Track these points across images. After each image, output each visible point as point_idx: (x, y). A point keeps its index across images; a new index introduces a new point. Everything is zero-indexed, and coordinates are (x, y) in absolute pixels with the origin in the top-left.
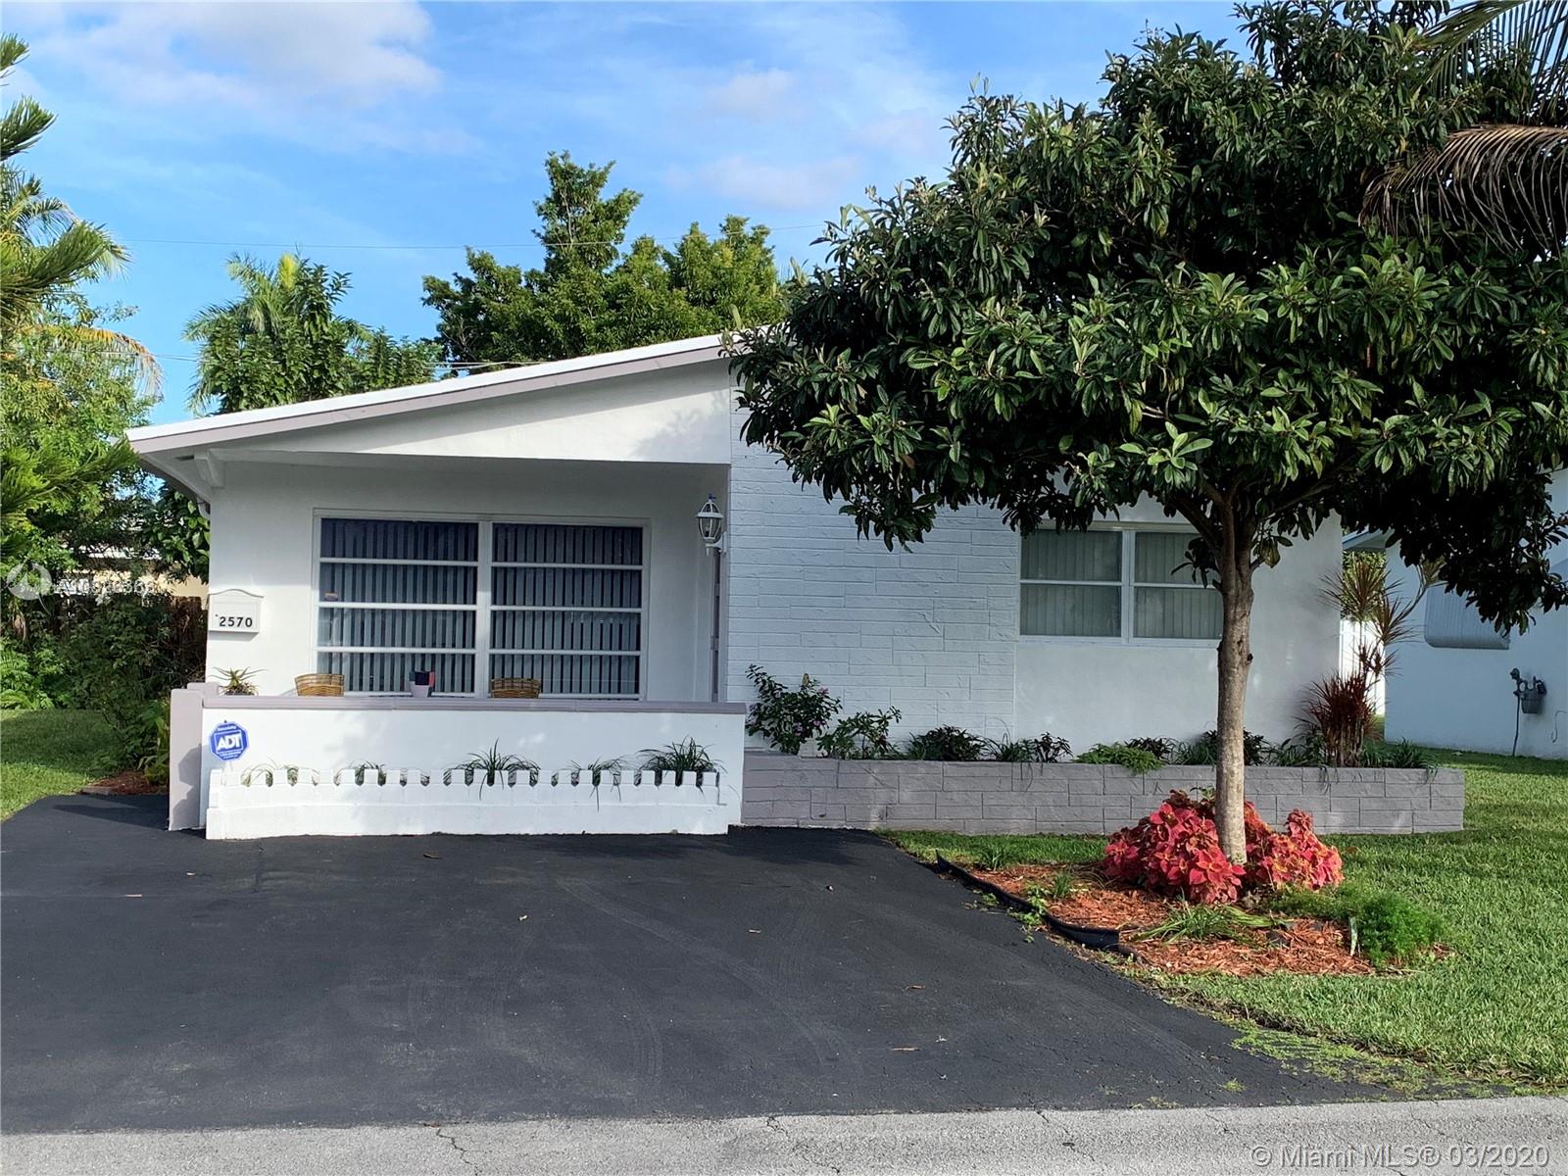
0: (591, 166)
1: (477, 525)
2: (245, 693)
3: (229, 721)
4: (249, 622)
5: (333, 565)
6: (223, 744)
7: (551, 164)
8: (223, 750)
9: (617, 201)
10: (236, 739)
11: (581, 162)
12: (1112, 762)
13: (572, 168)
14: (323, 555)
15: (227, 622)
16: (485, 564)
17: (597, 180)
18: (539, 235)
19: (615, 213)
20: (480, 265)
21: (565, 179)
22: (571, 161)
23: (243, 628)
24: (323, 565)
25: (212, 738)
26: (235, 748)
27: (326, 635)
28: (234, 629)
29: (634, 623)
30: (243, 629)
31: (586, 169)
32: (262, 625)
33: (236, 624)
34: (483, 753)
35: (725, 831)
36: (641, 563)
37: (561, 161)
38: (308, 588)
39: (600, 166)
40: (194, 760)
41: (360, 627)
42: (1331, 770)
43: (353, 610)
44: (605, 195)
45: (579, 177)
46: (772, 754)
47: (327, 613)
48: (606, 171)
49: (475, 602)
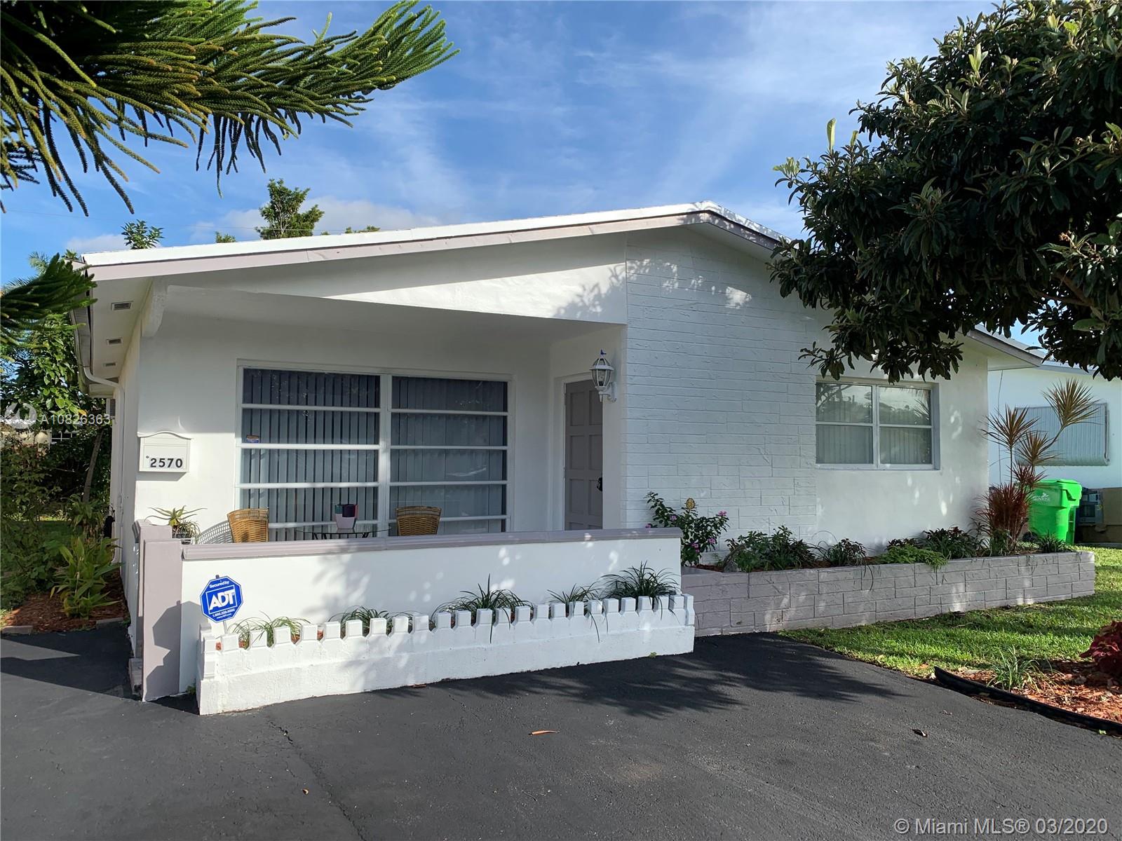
0: (296, 189)
1: (378, 377)
4: (179, 463)
5: (252, 410)
6: (216, 602)
7: (271, 186)
8: (216, 609)
9: (310, 212)
10: (230, 595)
11: (290, 186)
12: (918, 562)
13: (285, 189)
14: (245, 401)
15: (158, 464)
16: (386, 410)
17: (299, 198)
18: (259, 231)
21: (280, 196)
22: (283, 185)
23: (171, 470)
24: (245, 410)
25: (204, 597)
26: (229, 605)
27: (247, 476)
28: (165, 469)
29: (503, 458)
30: (174, 469)
31: (293, 191)
32: (193, 466)
33: (167, 465)
36: (506, 410)
37: (277, 185)
38: (233, 435)
39: (301, 190)
41: (275, 466)
43: (270, 451)
44: (303, 209)
45: (289, 195)
47: (247, 453)
48: (304, 193)
49: (377, 442)
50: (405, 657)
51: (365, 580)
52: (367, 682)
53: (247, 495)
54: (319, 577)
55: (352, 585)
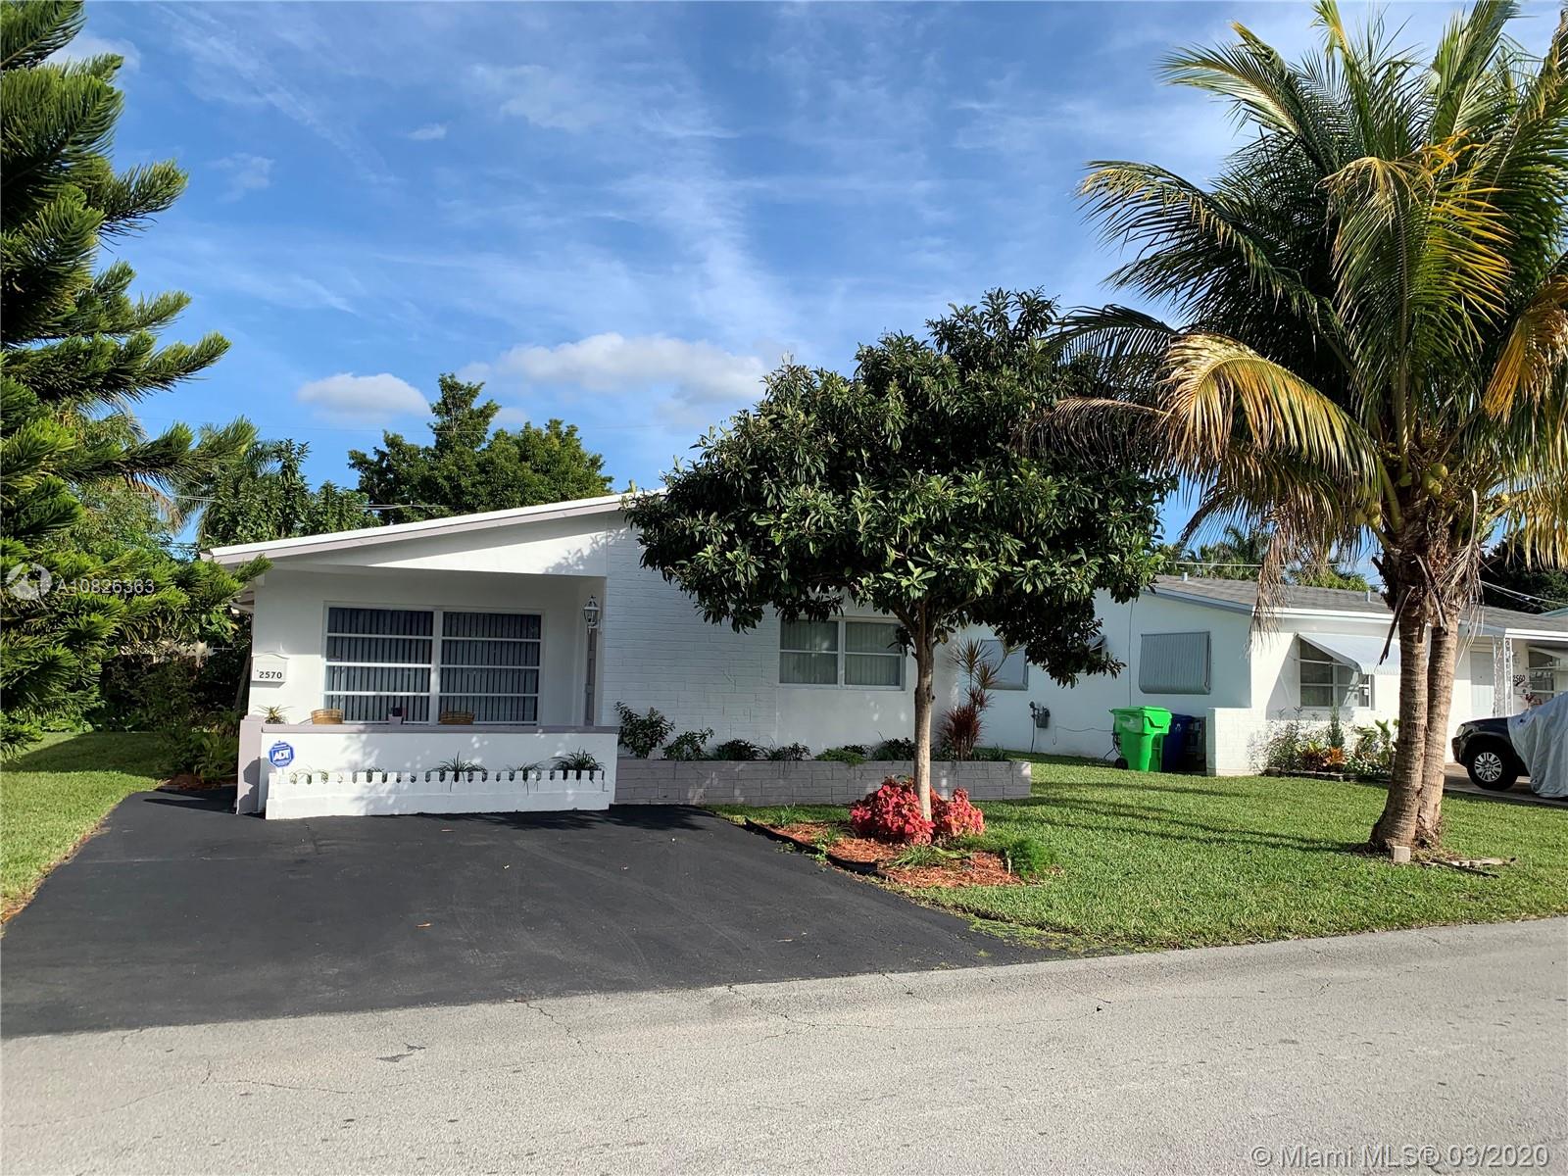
0: (469, 384)
1: (432, 613)
2: (280, 723)
3: (282, 741)
4: (280, 675)
5: (336, 638)
6: (278, 756)
7: (442, 381)
8: (277, 760)
9: (485, 407)
10: (287, 753)
11: (463, 380)
12: (837, 760)
13: (456, 384)
14: (329, 631)
15: (265, 675)
16: (437, 638)
17: (472, 393)
18: (432, 427)
19: (485, 414)
20: (393, 443)
21: (451, 391)
22: (456, 380)
23: (275, 681)
24: (329, 638)
25: (271, 752)
26: (286, 759)
27: (331, 686)
28: (267, 680)
29: (535, 675)
30: (276, 679)
31: (466, 385)
32: (289, 678)
33: (271, 676)
34: (449, 759)
35: (607, 808)
36: (539, 638)
37: (449, 380)
38: (319, 656)
39: (475, 383)
40: (255, 768)
41: (352, 678)
42: (958, 763)
43: (348, 668)
44: (477, 404)
45: (461, 390)
46: (631, 758)
47: (331, 670)
48: (479, 387)
49: (430, 663)
50: (393, 797)
51: (376, 752)
52: (367, 810)
53: (330, 699)
54: (346, 748)
55: (367, 755)
